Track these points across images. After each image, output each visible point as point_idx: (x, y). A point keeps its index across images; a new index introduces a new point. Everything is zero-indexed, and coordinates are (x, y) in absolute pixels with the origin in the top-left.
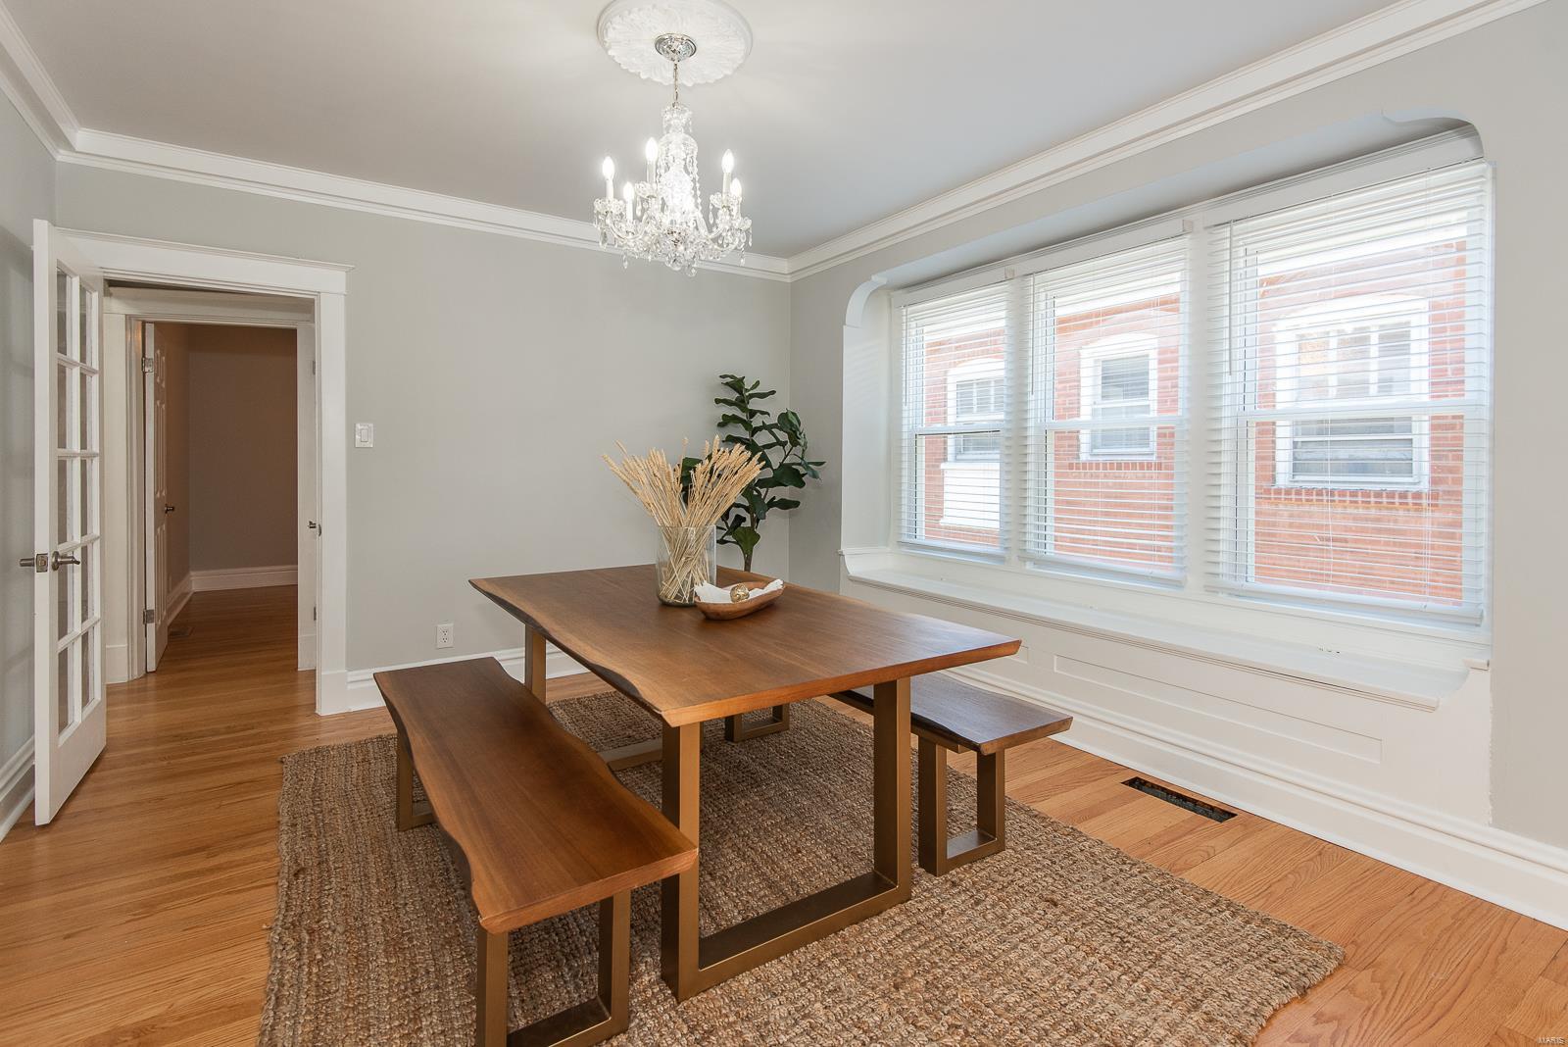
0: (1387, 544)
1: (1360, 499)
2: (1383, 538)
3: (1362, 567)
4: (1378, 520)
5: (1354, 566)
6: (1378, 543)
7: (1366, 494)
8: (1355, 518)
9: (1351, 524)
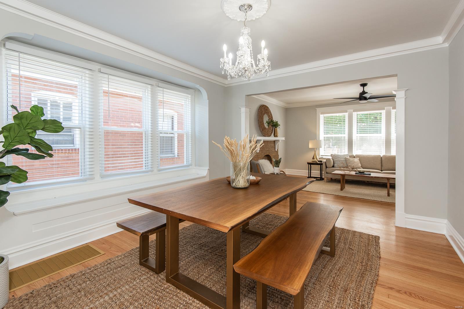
0: (70, 163)
1: (64, 151)
2: (69, 162)
3: (63, 171)
4: (68, 157)
5: (61, 171)
6: (68, 163)
7: (62, 150)
8: (61, 157)
9: (60, 159)
